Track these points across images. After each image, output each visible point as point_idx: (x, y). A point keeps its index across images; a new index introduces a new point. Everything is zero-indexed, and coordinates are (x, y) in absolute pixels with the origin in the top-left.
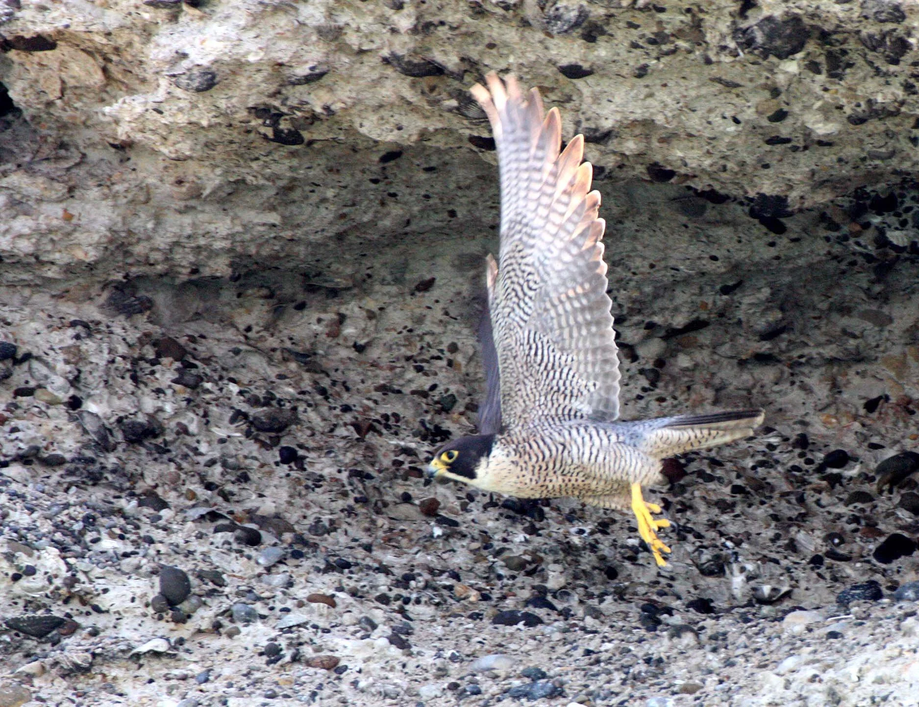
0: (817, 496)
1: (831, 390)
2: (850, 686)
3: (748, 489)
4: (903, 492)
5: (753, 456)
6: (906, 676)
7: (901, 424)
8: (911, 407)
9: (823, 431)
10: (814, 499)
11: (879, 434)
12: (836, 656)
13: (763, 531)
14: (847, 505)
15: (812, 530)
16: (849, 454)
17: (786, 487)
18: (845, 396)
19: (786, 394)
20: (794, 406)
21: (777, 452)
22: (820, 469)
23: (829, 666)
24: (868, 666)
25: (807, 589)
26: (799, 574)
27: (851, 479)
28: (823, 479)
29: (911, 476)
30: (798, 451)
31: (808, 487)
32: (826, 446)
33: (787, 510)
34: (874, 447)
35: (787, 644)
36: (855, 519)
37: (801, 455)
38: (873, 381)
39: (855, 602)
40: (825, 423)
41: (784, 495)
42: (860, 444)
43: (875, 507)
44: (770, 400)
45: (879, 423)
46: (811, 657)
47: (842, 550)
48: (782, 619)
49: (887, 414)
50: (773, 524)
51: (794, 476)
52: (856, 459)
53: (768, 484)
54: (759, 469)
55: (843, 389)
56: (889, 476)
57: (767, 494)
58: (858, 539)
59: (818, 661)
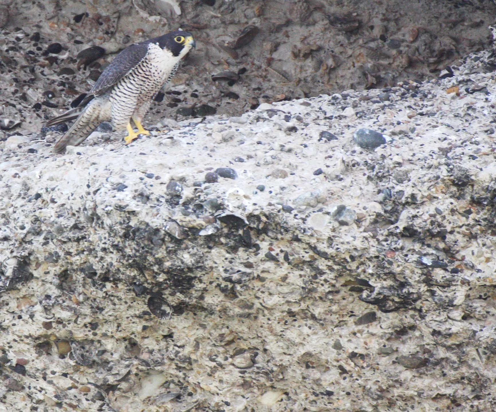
0: (42, 69)
1: (55, 8)
2: (35, 181)
3: (2, 63)
4: (92, 69)
5: (7, 44)
6: (66, 177)
7: (94, 30)
8: (100, 20)
9: (49, 31)
10: (40, 71)
11: (81, 35)
12: (30, 163)
13: (8, 88)
14: (59, 75)
15: (37, 89)
16: (63, 46)
17: (24, 63)
18: (63, 12)
19: (30, 9)
20: (34, 16)
21: (22, 42)
22: (45, 54)
23: (25, 169)
24: (46, 170)
25: (30, 123)
26: (26, 113)
27: (63, 60)
28: (46, 59)
29: (98, 61)
30: (33, 42)
31: (37, 64)
32: (50, 40)
33: (23, 76)
34: (77, 42)
35: (6, 154)
36: (62, 84)
37: (35, 45)
38: (80, 5)
39: (50, 132)
40: (51, 27)
41: (23, 67)
42: (70, 40)
43: (75, 77)
44: (20, 12)
45: (82, 29)
46: (17, 163)
47: (53, 102)
48: (6, 139)
49: (86, 24)
50: (14, 84)
51: (30, 57)
52: (66, 49)
53: (15, 60)
54: (10, 52)
55: (63, 8)
56: (84, 60)
57: (13, 66)
58: (63, 95)
59: (19, 165)
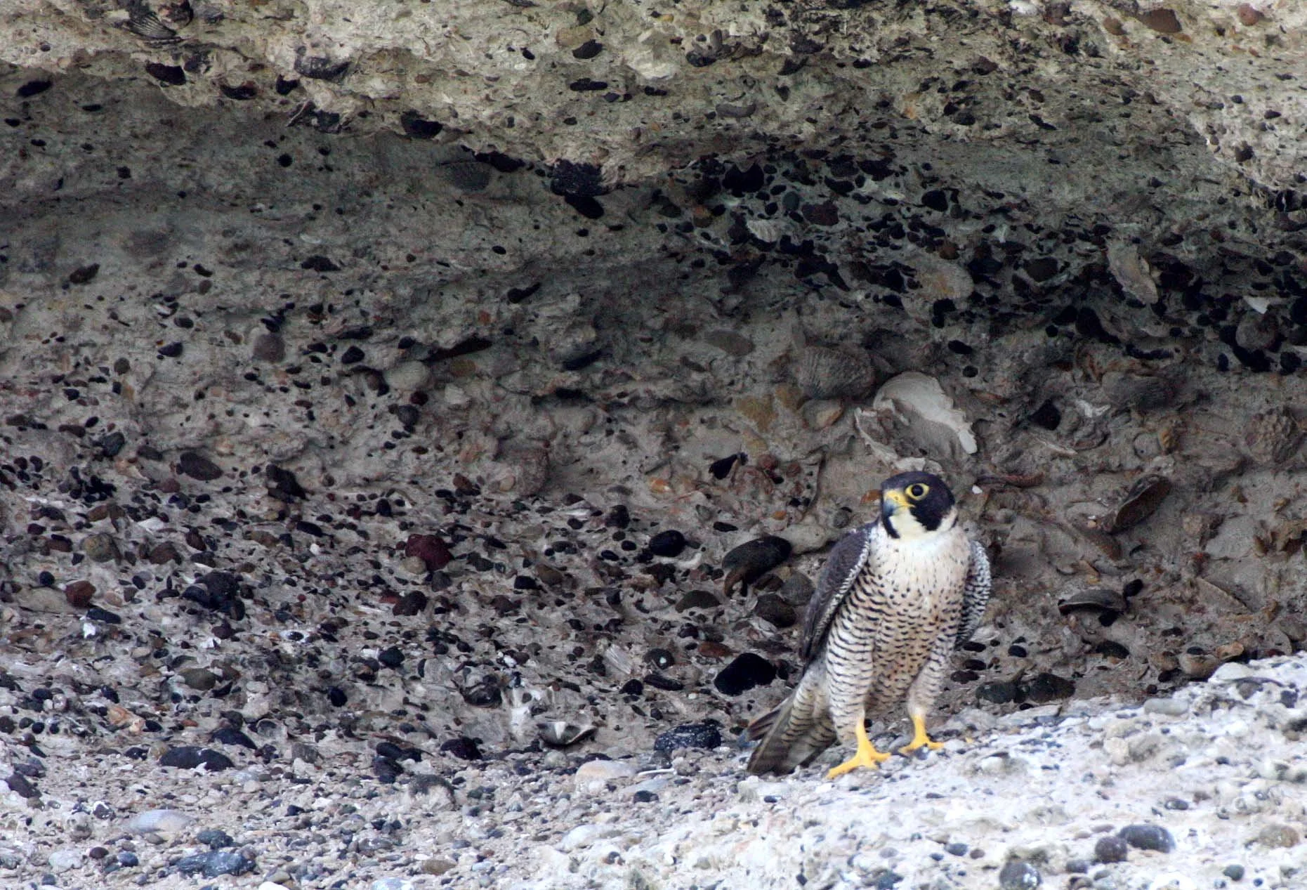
0: (638, 596)
1: (663, 444)
2: (662, 870)
3: (540, 582)
4: (761, 593)
5: (548, 535)
6: (741, 858)
7: (762, 497)
8: (777, 471)
9: (651, 502)
10: (634, 599)
11: (731, 509)
12: (645, 827)
13: (558, 643)
14: (680, 610)
15: (629, 645)
16: (687, 537)
17: (594, 582)
18: (684, 453)
19: (600, 448)
20: (612, 466)
21: (583, 530)
22: (644, 558)
23: (634, 841)
24: (689, 842)
25: (618, 729)
26: (606, 706)
27: (687, 572)
28: (648, 571)
29: (774, 572)
30: (613, 530)
31: (625, 582)
32: (653, 524)
33: (595, 615)
34: (722, 527)
35: (579, 807)
36: (691, 631)
37: (617, 537)
38: (726, 434)
39: (681, 749)
40: (654, 492)
41: (590, 592)
42: (703, 523)
43: (722, 613)
44: (576, 456)
45: (731, 494)
46: (610, 827)
47: (671, 675)
48: (575, 771)
49: (742, 481)
50: (573, 633)
51: (608, 567)
52: (696, 544)
53: (569, 576)
54: (557, 555)
55: (682, 443)
56: (742, 570)
57: (567, 591)
58: (694, 659)
59: (619, 833)
